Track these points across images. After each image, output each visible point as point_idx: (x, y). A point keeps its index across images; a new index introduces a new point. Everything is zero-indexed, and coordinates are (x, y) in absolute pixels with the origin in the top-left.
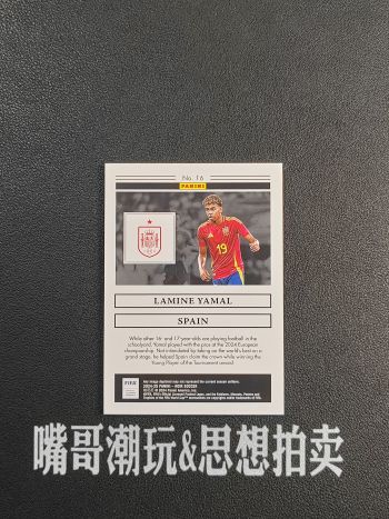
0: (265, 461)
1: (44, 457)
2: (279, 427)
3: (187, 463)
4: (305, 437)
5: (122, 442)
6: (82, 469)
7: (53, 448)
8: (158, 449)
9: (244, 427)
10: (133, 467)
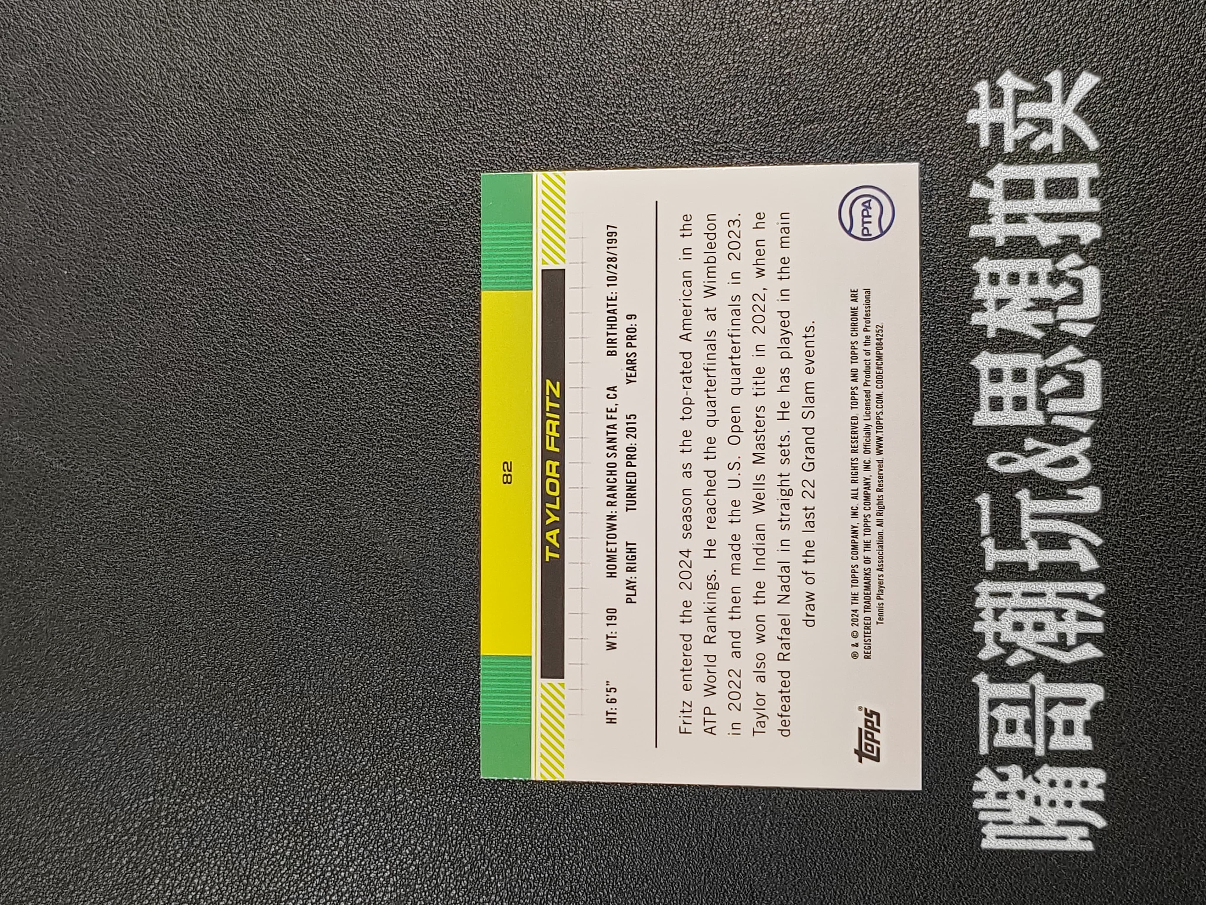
0: (1063, 265)
1: (1060, 823)
2: (976, 231)
3: (1070, 462)
4: (1000, 167)
5: (1018, 627)
6: (1089, 728)
7: (1038, 801)
8: (1034, 535)
9: (977, 319)
10: (1082, 597)
